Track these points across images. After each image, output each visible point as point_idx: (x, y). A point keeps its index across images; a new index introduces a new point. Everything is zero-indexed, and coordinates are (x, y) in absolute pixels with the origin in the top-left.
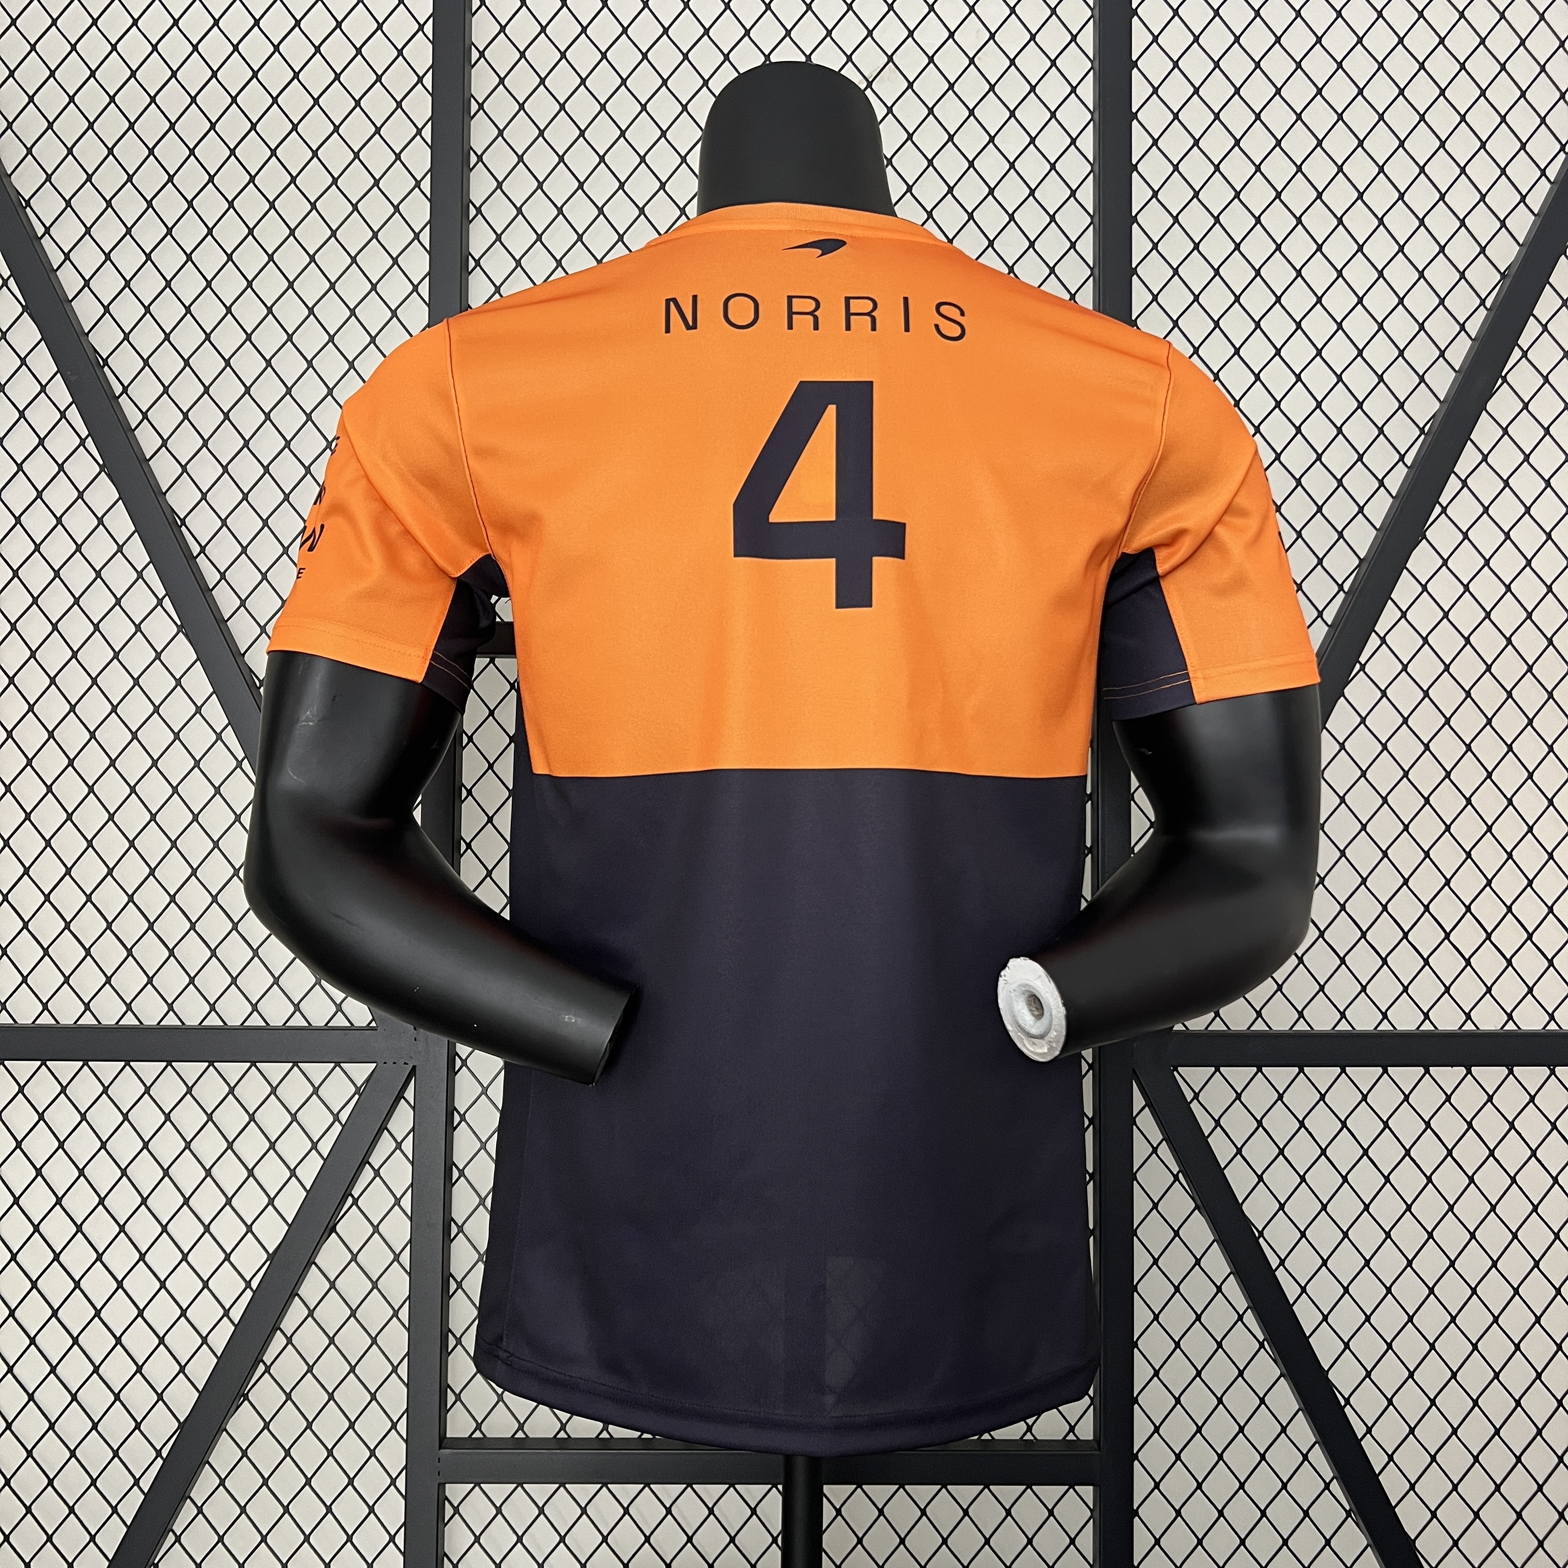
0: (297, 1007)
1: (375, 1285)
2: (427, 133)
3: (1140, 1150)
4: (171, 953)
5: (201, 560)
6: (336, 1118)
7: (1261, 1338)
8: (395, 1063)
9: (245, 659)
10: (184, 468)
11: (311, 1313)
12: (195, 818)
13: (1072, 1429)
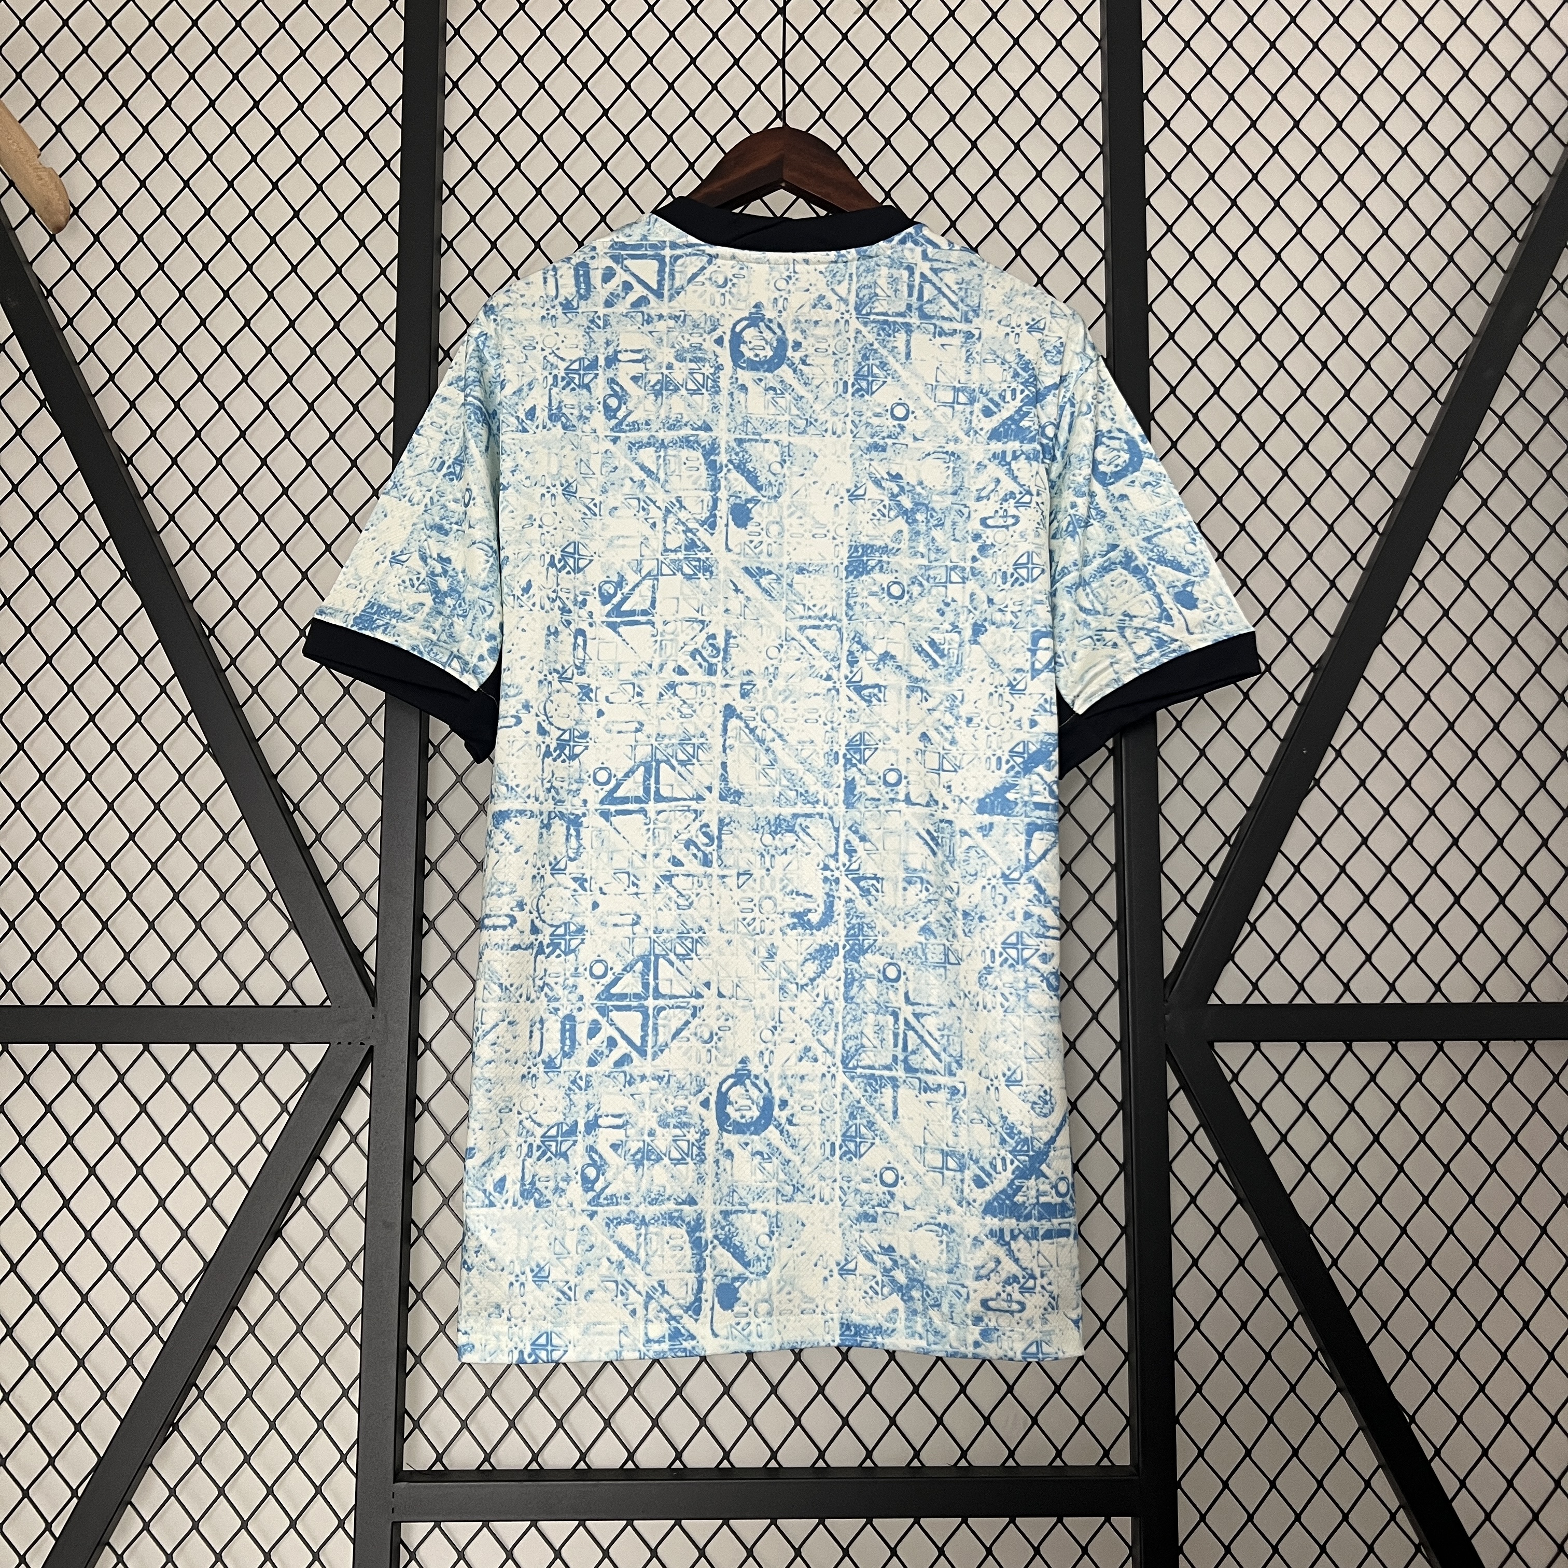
0: (243, 985)
1: (324, 1297)
3: (1177, 1137)
4: (105, 925)
5: (149, 501)
6: (284, 1107)
8: (350, 1044)
9: (194, 606)
10: (133, 404)
11: (252, 1330)
12: (135, 777)
13: (1106, 1454)
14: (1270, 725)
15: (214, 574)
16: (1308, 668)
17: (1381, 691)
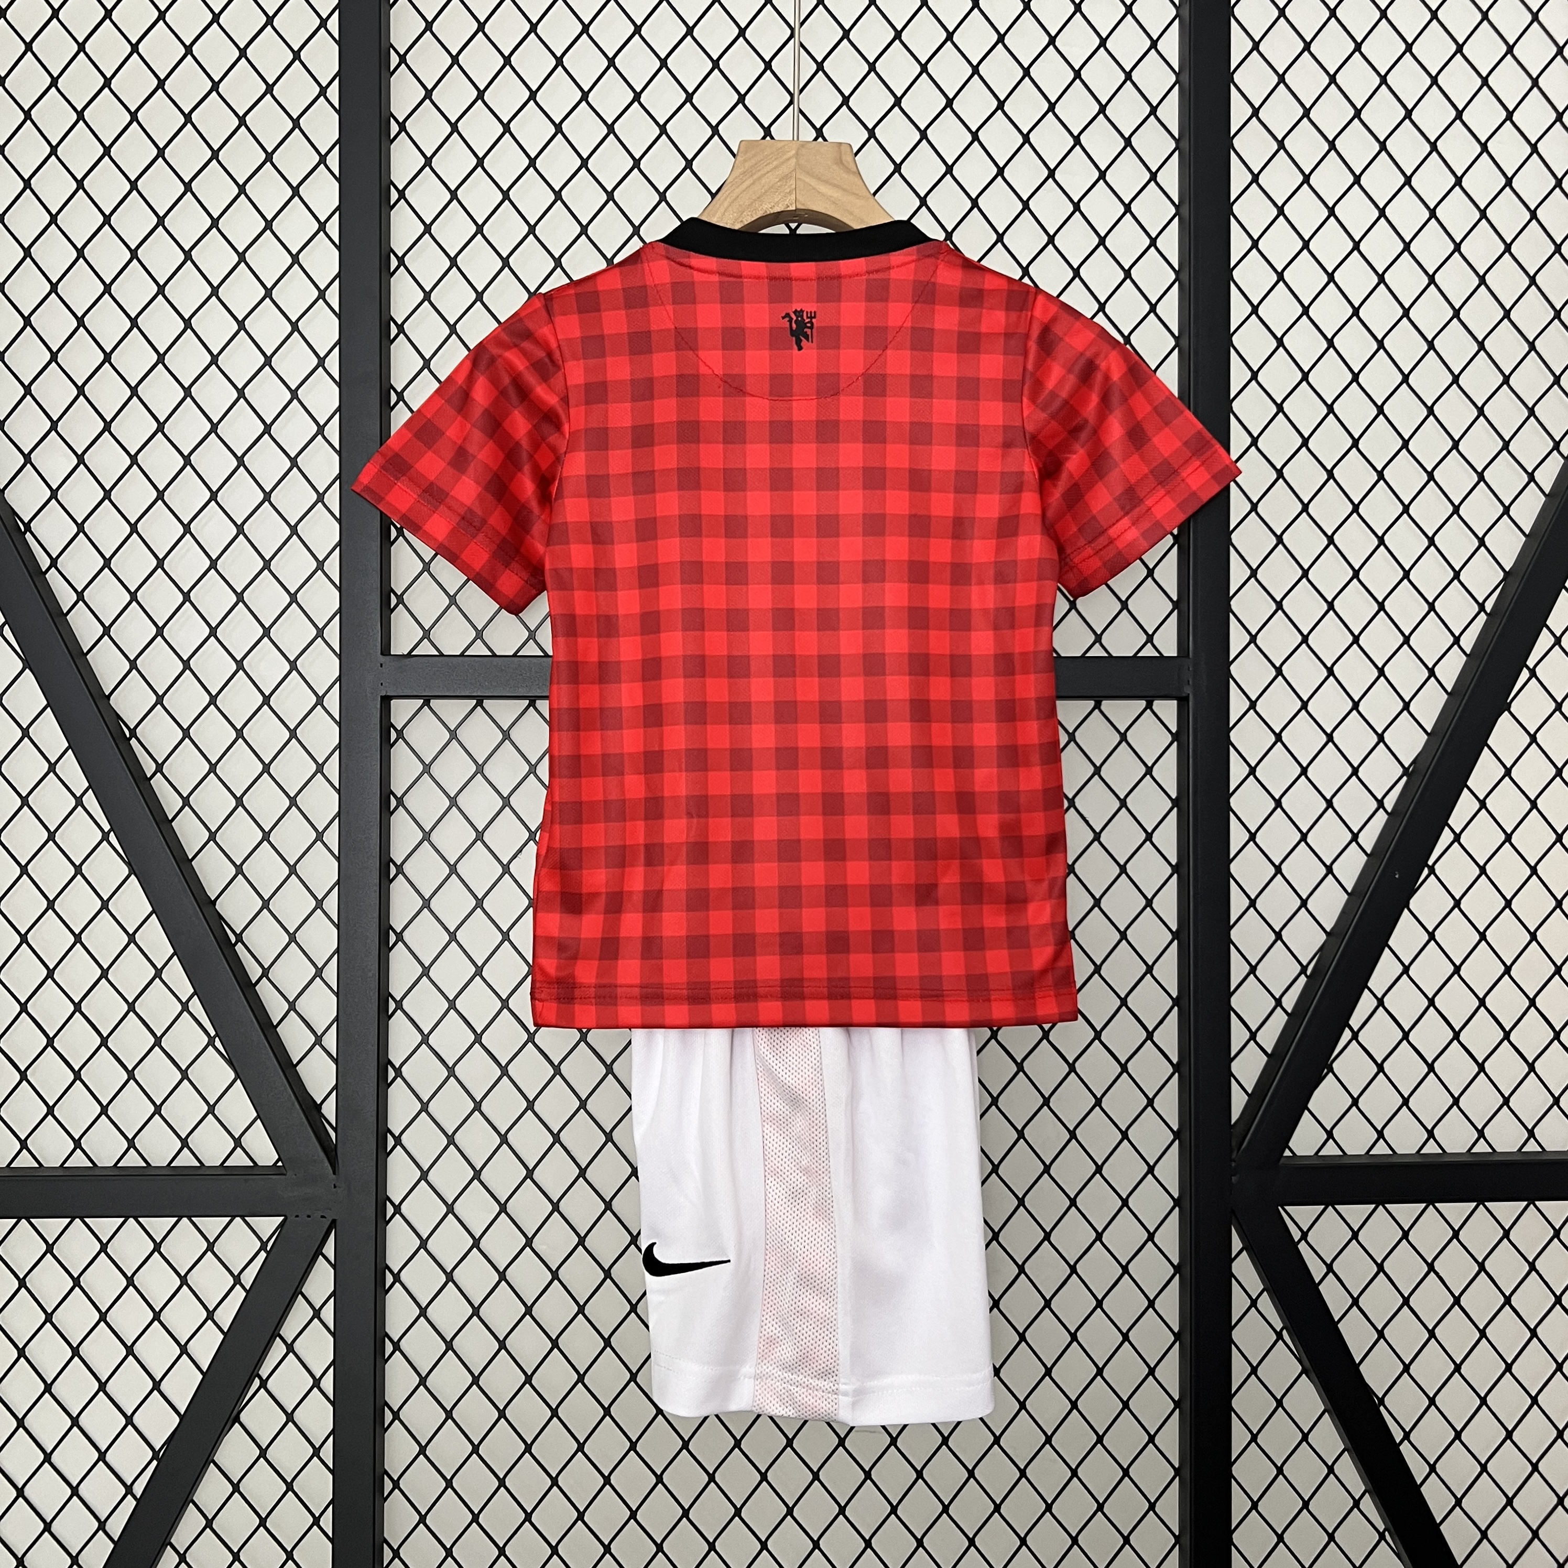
0: (185, 1143)
1: (290, 1487)
2: (334, 24)
4: (23, 1076)
5: (53, 576)
6: (237, 1280)
7: (1381, 1527)
8: (309, 1216)
9: (111, 702)
10: (27, 458)
11: (209, 1524)
12: (51, 905)
14: (1355, 837)
15: (133, 664)
16: (1401, 770)
17: (1481, 798)
